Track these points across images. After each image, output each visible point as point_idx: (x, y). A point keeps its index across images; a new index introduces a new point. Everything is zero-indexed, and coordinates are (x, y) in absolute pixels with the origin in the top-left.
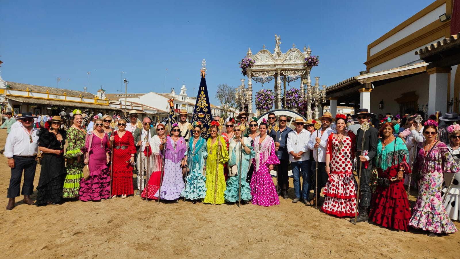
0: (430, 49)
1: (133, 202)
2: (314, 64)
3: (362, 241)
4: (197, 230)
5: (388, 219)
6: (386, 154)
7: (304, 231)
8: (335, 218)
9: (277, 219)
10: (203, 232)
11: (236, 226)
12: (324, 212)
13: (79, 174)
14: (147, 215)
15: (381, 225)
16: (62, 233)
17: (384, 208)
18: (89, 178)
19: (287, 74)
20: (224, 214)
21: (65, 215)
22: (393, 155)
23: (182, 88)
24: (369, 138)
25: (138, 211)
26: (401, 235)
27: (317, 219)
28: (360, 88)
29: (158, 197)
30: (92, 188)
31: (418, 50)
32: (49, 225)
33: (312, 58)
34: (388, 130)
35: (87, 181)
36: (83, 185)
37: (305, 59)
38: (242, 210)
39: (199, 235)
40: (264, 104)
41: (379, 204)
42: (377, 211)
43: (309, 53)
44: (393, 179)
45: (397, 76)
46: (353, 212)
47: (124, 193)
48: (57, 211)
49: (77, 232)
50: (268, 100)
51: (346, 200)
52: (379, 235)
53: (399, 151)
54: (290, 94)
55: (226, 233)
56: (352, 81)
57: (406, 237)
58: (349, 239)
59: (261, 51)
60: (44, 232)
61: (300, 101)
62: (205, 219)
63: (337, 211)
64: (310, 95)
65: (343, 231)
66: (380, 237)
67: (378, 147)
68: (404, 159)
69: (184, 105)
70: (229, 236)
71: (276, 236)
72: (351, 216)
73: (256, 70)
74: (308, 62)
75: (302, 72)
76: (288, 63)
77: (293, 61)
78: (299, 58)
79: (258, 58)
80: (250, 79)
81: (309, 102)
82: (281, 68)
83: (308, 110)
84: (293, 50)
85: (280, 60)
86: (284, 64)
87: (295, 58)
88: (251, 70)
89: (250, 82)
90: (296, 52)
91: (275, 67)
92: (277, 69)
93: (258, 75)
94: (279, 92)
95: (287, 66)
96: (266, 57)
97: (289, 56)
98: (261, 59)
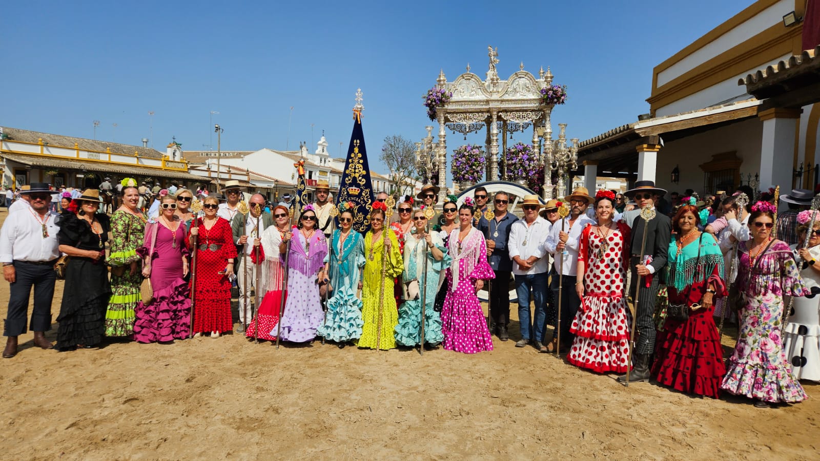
0: (765, 75)
1: (232, 345)
2: (558, 101)
3: (639, 415)
4: (345, 395)
5: (684, 376)
6: (684, 262)
7: (535, 397)
8: (590, 374)
9: (488, 377)
10: (356, 399)
11: (415, 388)
12: (572, 365)
13: (134, 295)
14: (256, 368)
15: (672, 388)
16: (103, 400)
17: (679, 357)
18: (153, 301)
19: (508, 118)
20: (395, 367)
21: (108, 368)
22: (696, 264)
23: (320, 142)
24: (654, 233)
25: (240, 360)
26: (707, 405)
27: (560, 376)
28: (640, 144)
29: (276, 337)
30: (158, 320)
31: (744, 77)
32: (79, 386)
33: (555, 89)
34: (687, 220)
35: (147, 306)
36: (140, 314)
37: (542, 91)
38: (425, 360)
39: (349, 404)
40: (467, 171)
41: (669, 351)
42: (666, 362)
43: (549, 79)
44: (695, 306)
45: (705, 123)
46: (622, 365)
47: (215, 329)
48: (95, 360)
49: (131, 398)
50: (474, 165)
51: (610, 342)
52: (670, 404)
53: (707, 257)
54: (513, 153)
55: (397, 401)
56: (625, 132)
57: (716, 409)
58: (615, 412)
59: (462, 76)
60: (72, 397)
61: (531, 167)
62: (360, 376)
63: (594, 362)
64: (550, 156)
65: (605, 398)
66: (670, 409)
67: (670, 249)
68: (715, 271)
69: (323, 172)
70: (402, 405)
71: (486, 406)
72: (619, 371)
73: (453, 111)
74: (546, 96)
75: (536, 114)
76: (510, 98)
77: (520, 95)
78: (531, 90)
79: (458, 88)
80: (443, 126)
81: (547, 169)
82: (497, 106)
83: (546, 183)
84: (520, 75)
85: (497, 93)
86: (503, 99)
87: (523, 88)
88: (445, 110)
89: (443, 132)
90: (526, 79)
91: (487, 105)
92: (491, 108)
93: (457, 120)
94: (495, 150)
95: (509, 104)
96: (472, 87)
97: (513, 86)
98: (463, 90)
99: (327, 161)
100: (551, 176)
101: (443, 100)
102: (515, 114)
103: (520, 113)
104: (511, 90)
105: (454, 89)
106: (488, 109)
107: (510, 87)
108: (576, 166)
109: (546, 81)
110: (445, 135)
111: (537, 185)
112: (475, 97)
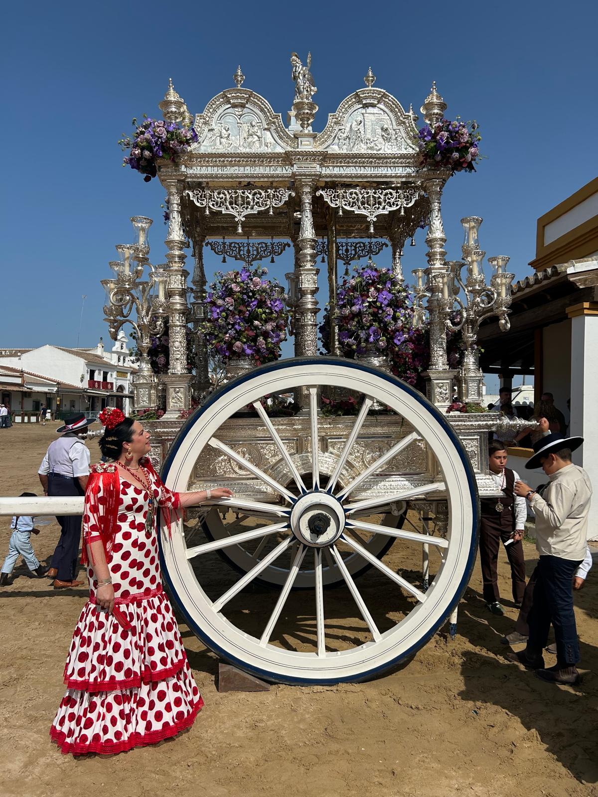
2: (460, 162)
19: (340, 202)
28: (570, 305)
40: (239, 333)
43: (436, 111)
50: (257, 317)
54: (354, 289)
59: (225, 97)
61: (400, 324)
69: (122, 373)
73: (200, 180)
74: (432, 144)
75: (408, 196)
76: (345, 152)
77: (368, 148)
78: (394, 137)
79: (214, 126)
80: (176, 219)
81: (436, 328)
82: (313, 170)
83: (435, 365)
84: (366, 98)
85: (311, 140)
86: (327, 152)
87: (374, 131)
88: (179, 178)
89: (177, 234)
90: (381, 109)
91: (287, 167)
92: (297, 175)
93: (213, 205)
94: (309, 281)
95: (342, 166)
96: (249, 125)
97: (351, 126)
98: (227, 131)
99: (127, 359)
100: (447, 346)
101: (171, 146)
102: (357, 195)
103: (368, 193)
104: (345, 135)
105: (206, 130)
106: (290, 177)
107: (343, 127)
108: (506, 322)
109: (429, 116)
110: (182, 243)
111: (412, 369)
112: (257, 148)
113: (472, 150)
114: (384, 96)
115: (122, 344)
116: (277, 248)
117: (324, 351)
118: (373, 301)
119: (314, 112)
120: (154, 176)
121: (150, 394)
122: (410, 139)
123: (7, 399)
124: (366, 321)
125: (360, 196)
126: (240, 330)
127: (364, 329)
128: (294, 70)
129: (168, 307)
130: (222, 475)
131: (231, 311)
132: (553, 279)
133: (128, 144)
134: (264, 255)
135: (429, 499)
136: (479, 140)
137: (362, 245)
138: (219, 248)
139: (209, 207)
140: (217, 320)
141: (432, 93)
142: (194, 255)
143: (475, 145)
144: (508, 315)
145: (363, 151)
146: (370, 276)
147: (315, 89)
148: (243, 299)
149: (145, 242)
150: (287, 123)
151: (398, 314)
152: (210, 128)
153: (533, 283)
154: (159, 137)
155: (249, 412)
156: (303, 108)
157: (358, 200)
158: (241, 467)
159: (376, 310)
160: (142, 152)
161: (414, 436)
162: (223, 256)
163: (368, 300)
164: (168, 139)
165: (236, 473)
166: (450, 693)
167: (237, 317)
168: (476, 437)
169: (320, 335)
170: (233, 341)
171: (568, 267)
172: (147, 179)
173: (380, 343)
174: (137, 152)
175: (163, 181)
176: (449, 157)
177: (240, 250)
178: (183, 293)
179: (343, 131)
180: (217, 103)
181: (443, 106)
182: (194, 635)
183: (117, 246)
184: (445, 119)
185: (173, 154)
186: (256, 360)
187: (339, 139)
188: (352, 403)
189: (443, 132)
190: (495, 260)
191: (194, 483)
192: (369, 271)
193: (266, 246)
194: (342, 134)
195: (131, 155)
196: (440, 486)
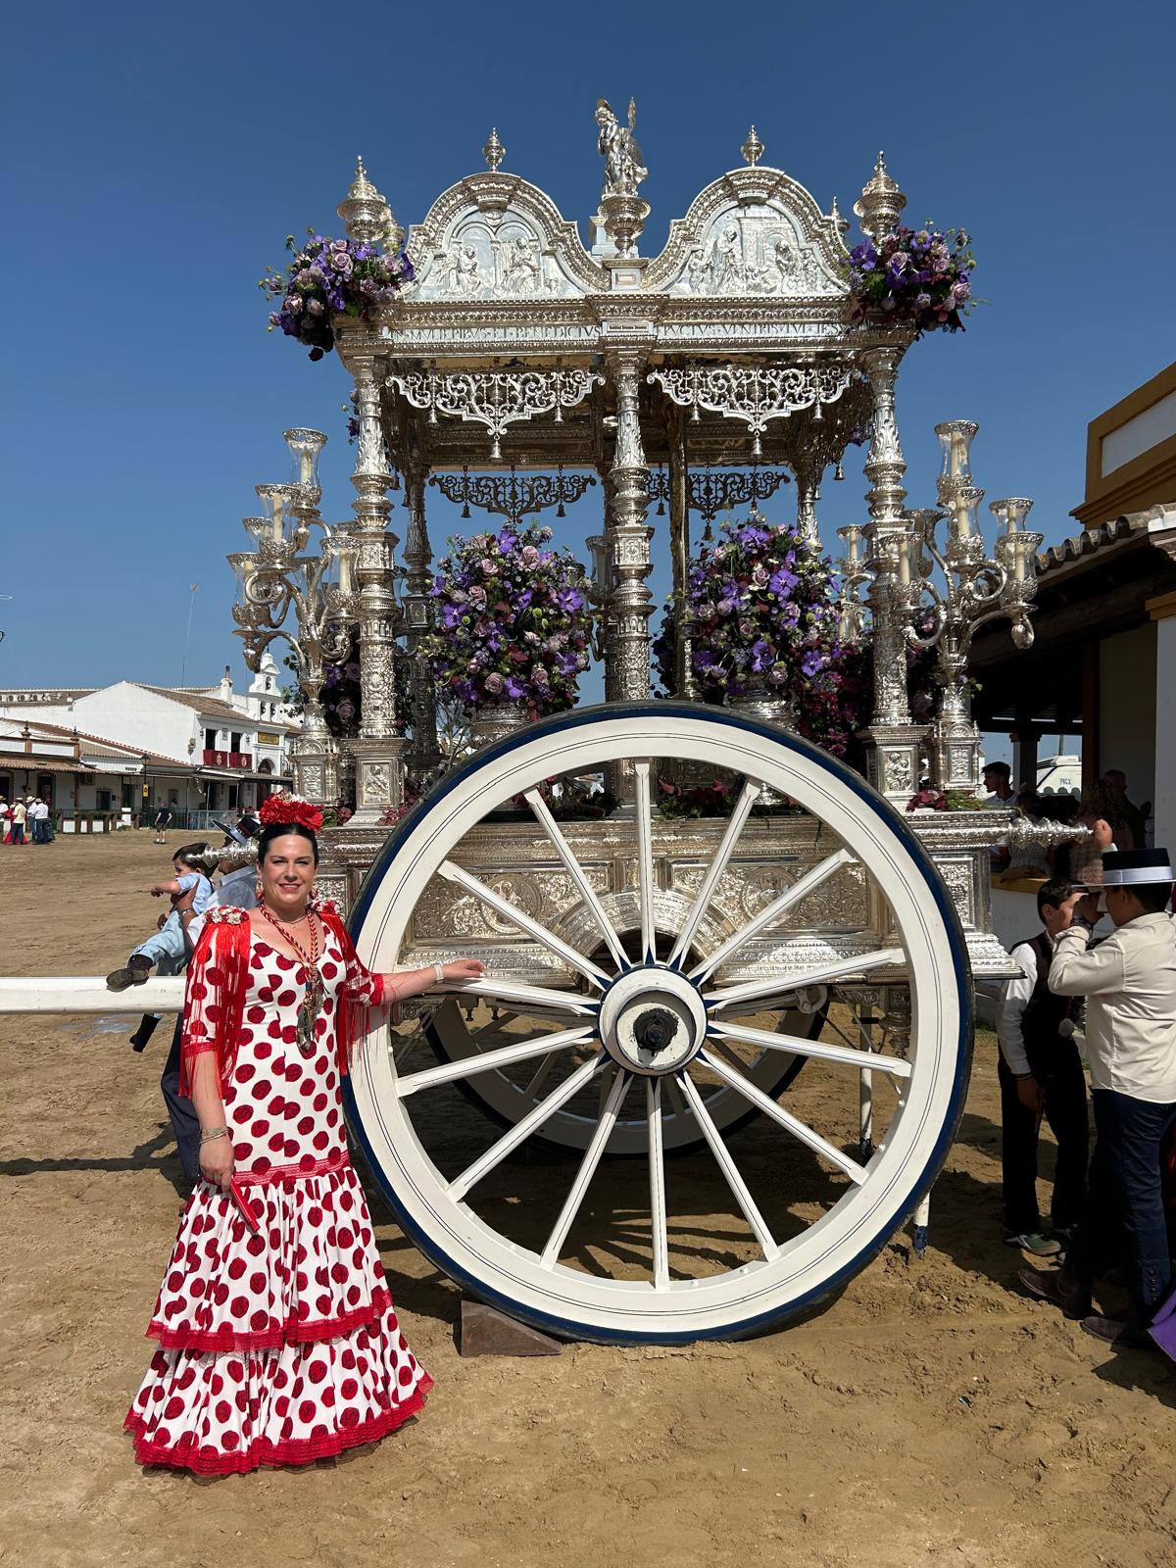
2: (934, 309)
19: (694, 394)
40: (496, 656)
43: (884, 210)
50: (531, 624)
54: (722, 566)
59: (467, 191)
61: (814, 634)
69: (268, 736)
73: (419, 355)
74: (878, 278)
75: (828, 382)
76: (703, 295)
77: (749, 287)
78: (800, 265)
79: (445, 249)
80: (372, 433)
81: (886, 644)
82: (640, 333)
83: (884, 716)
84: (744, 187)
85: (637, 272)
86: (668, 296)
87: (760, 254)
88: (379, 352)
89: (374, 462)
90: (775, 209)
91: (589, 328)
92: (608, 344)
93: (444, 404)
94: (634, 552)
95: (699, 325)
96: (514, 245)
97: (715, 244)
98: (470, 258)
99: (277, 708)
100: (908, 679)
101: (362, 289)
102: (728, 380)
103: (749, 376)
104: (704, 262)
105: (430, 256)
106: (595, 347)
107: (699, 247)
108: (1027, 630)
109: (871, 221)
110: (384, 479)
111: (838, 724)
112: (531, 291)
113: (958, 287)
114: (782, 182)
115: (268, 679)
116: (570, 488)
117: (664, 690)
118: (760, 591)
119: (642, 217)
120: (329, 349)
121: (324, 778)
122: (833, 267)
123: (47, 788)
124: (747, 630)
125: (734, 383)
126: (498, 650)
127: (743, 646)
128: (602, 135)
129: (358, 606)
130: (466, 935)
131: (479, 612)
132: (1120, 542)
133: (278, 287)
134: (544, 501)
135: (873, 980)
136: (972, 266)
137: (738, 479)
138: (456, 488)
139: (437, 409)
140: (453, 630)
141: (876, 174)
142: (407, 504)
143: (964, 277)
144: (1030, 616)
145: (739, 294)
146: (754, 541)
147: (644, 171)
148: (503, 590)
149: (311, 479)
150: (589, 240)
151: (810, 615)
152: (438, 252)
153: (1080, 551)
154: (339, 273)
155: (516, 812)
156: (620, 210)
157: (729, 390)
158: (502, 919)
159: (766, 608)
160: (305, 302)
161: (843, 856)
162: (463, 504)
163: (751, 587)
164: (356, 277)
165: (492, 930)
166: (915, 1363)
167: (493, 624)
168: (966, 859)
169: (656, 659)
170: (486, 672)
171: (1150, 519)
172: (316, 356)
173: (775, 673)
174: (295, 303)
175: (346, 358)
176: (912, 303)
177: (497, 494)
178: (387, 579)
179: (699, 253)
180: (452, 202)
181: (898, 201)
182: (414, 1246)
183: (257, 488)
184: (902, 226)
185: (366, 305)
186: (530, 709)
187: (692, 271)
188: (719, 793)
189: (899, 253)
190: (1003, 507)
191: (412, 950)
192: (753, 531)
193: (549, 484)
194: (697, 261)
195: (284, 308)
196: (893, 956)
